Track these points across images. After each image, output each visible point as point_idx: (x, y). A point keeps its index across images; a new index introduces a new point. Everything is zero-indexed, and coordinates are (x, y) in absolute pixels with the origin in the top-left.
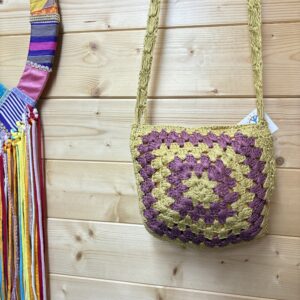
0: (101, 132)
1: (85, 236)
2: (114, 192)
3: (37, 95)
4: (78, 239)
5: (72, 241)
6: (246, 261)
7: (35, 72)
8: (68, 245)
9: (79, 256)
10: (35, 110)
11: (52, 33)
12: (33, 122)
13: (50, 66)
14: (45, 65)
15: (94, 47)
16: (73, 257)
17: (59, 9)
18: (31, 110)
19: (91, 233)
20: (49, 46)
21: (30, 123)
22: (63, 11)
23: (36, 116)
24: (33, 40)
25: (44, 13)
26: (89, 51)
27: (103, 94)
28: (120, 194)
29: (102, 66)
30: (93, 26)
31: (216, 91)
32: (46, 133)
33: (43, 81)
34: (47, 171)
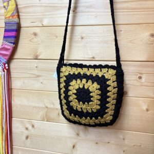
0: (38, 76)
1: (30, 127)
2: (44, 106)
3: (7, 57)
4: (27, 129)
5: (24, 130)
6: (109, 143)
7: (6, 46)
8: (22, 132)
9: (27, 138)
10: (6, 65)
11: (15, 27)
12: (5, 71)
13: (14, 43)
14: (11, 43)
15: (35, 34)
16: (24, 138)
17: (19, 16)
18: (5, 65)
19: (33, 126)
20: (13, 34)
21: (4, 71)
22: (21, 17)
23: (7, 68)
24: (6, 31)
25: (11, 18)
26: (33, 36)
27: (39, 58)
28: (47, 107)
29: (39, 44)
30: (35, 24)
31: (94, 58)
32: (12, 76)
33: (10, 51)
34: (12, 95)
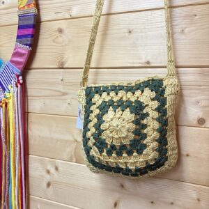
0: (65, 94)
1: (52, 170)
2: (72, 139)
3: (21, 66)
4: (48, 172)
5: (44, 173)
7: (20, 50)
8: (42, 176)
9: (49, 185)
10: (20, 78)
11: (32, 22)
12: (19, 86)
13: (30, 45)
14: (26, 45)
15: (60, 31)
16: (45, 185)
17: (37, 5)
18: (18, 77)
19: (57, 169)
20: (30, 31)
21: (17, 86)
22: (41, 7)
23: (21, 81)
24: (20, 27)
25: (26, 8)
26: (57, 34)
27: (66, 66)
28: (76, 141)
29: (66, 45)
30: (60, 16)
31: (148, 63)
32: (29, 94)
33: (26, 56)
34: (29, 121)
